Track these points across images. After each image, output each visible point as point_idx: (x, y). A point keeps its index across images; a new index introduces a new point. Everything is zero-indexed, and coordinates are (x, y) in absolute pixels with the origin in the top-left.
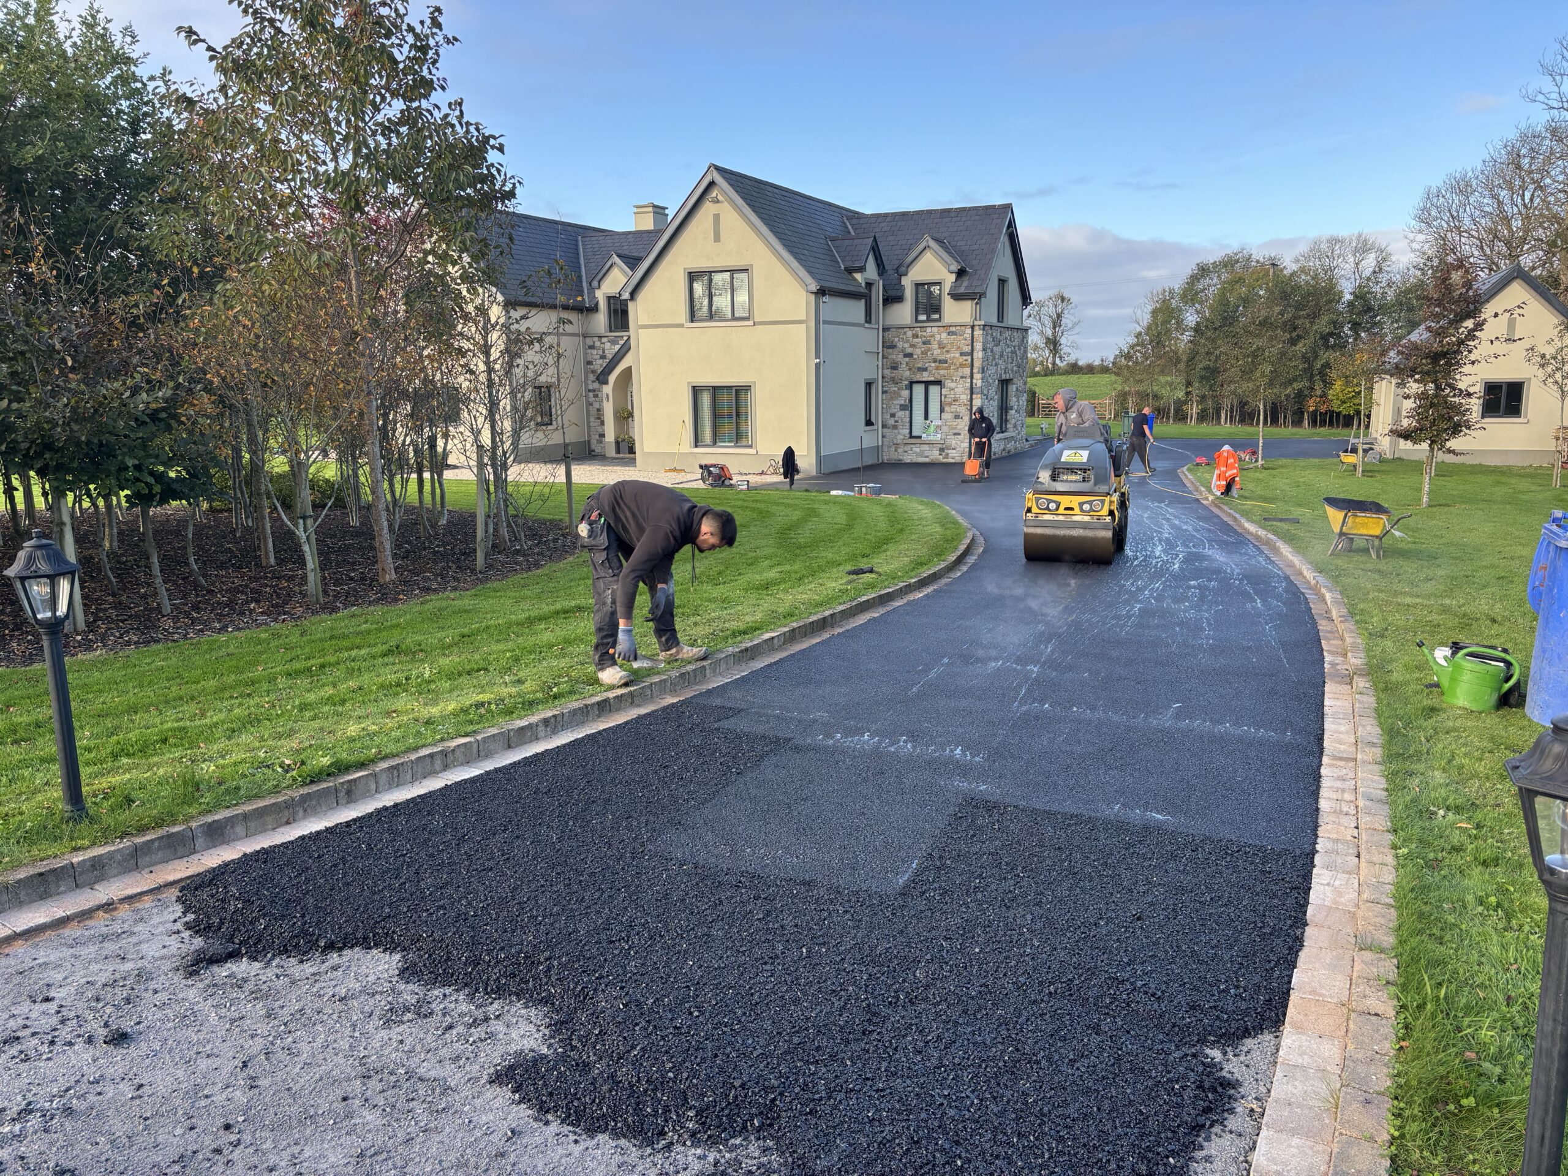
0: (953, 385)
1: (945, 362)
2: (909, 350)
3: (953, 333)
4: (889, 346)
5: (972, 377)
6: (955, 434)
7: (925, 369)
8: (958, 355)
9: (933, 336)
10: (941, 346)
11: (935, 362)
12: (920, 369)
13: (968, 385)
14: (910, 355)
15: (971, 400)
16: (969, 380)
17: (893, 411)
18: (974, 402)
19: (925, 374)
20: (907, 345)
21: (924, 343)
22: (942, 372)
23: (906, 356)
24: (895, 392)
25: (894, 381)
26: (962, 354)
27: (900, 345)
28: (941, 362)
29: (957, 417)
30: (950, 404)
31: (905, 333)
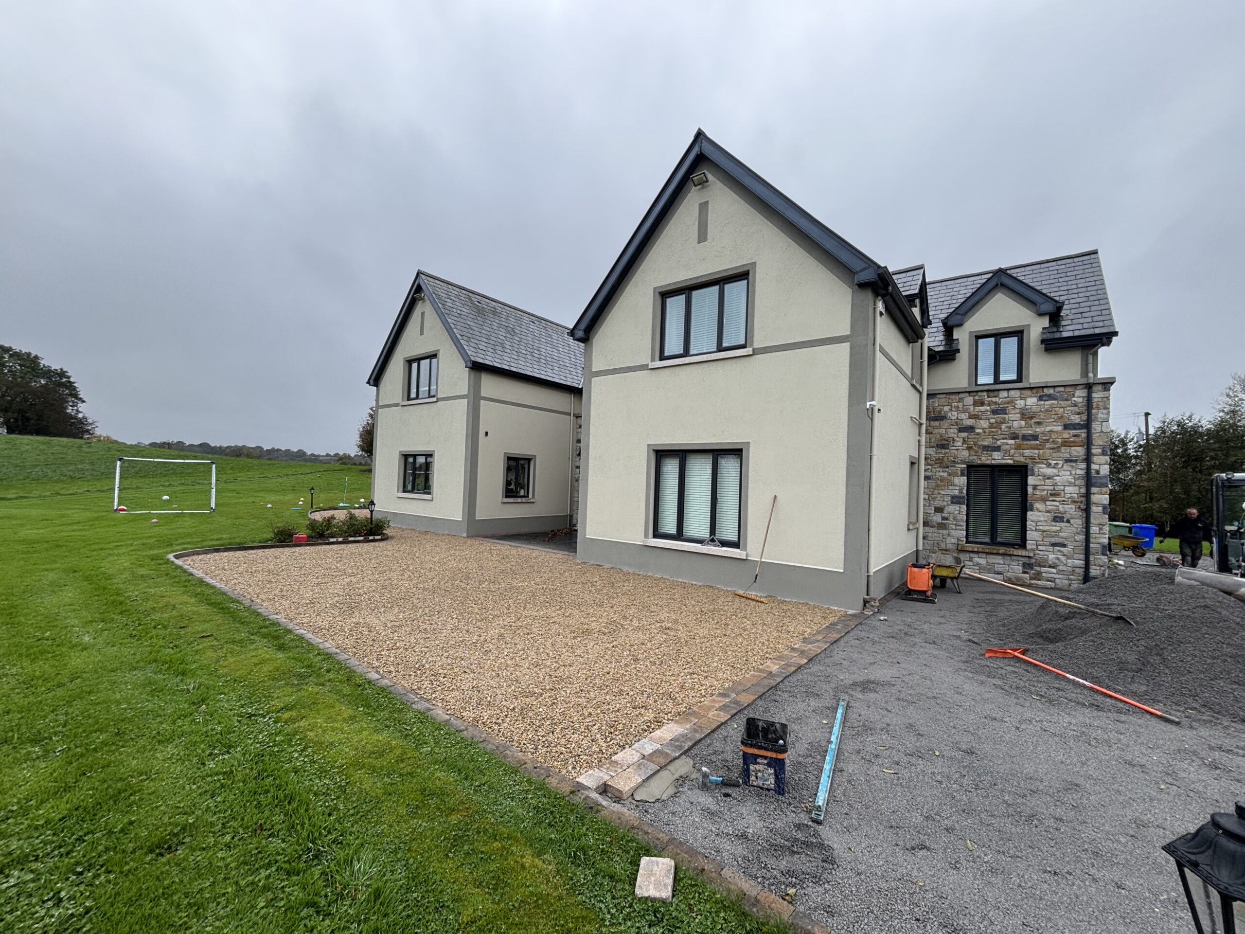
0: (1049, 471)
1: (1035, 437)
2: (970, 422)
3: (1050, 397)
4: (935, 417)
5: (1088, 459)
6: (1054, 545)
7: (998, 449)
8: (1060, 428)
9: (1012, 402)
10: (1026, 415)
11: (1014, 437)
12: (986, 448)
13: (1082, 472)
14: (970, 429)
15: (1088, 495)
16: (1083, 466)
17: (938, 503)
18: (1095, 498)
19: (996, 455)
20: (964, 416)
21: (994, 412)
22: (1027, 452)
23: (961, 430)
24: (942, 479)
25: (941, 463)
26: (1066, 427)
27: (953, 415)
28: (1025, 438)
29: (1058, 518)
30: (1044, 500)
31: (961, 400)
